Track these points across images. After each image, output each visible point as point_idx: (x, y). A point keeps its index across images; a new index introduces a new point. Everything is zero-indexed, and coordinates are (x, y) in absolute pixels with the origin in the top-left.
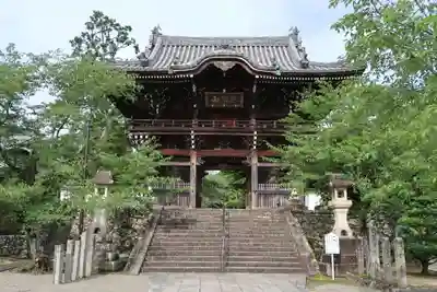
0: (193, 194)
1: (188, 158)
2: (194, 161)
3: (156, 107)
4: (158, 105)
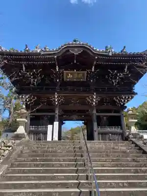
1: (54, 111)
2: (57, 112)
3: (34, 81)
4: (36, 80)
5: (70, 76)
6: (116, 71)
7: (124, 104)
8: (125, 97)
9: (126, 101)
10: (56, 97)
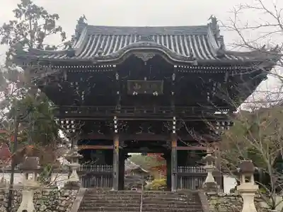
0: (116, 177)
1: (111, 143)
2: (117, 144)
6: (210, 80)
7: (220, 133)
9: (223, 128)
10: (115, 122)
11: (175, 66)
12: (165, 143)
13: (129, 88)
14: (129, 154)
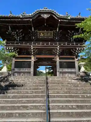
0: (32, 73)
1: (30, 58)
2: (33, 59)
3: (17, 38)
4: (18, 38)
5: (42, 35)
6: (73, 31)
7: (78, 54)
8: (79, 49)
9: (79, 51)
10: (32, 49)
11: (60, 20)
12: (54, 58)
13: (38, 36)
14: (39, 66)
